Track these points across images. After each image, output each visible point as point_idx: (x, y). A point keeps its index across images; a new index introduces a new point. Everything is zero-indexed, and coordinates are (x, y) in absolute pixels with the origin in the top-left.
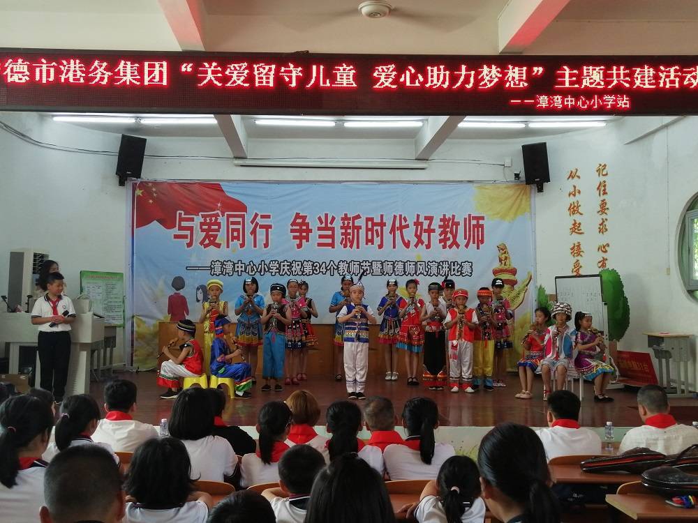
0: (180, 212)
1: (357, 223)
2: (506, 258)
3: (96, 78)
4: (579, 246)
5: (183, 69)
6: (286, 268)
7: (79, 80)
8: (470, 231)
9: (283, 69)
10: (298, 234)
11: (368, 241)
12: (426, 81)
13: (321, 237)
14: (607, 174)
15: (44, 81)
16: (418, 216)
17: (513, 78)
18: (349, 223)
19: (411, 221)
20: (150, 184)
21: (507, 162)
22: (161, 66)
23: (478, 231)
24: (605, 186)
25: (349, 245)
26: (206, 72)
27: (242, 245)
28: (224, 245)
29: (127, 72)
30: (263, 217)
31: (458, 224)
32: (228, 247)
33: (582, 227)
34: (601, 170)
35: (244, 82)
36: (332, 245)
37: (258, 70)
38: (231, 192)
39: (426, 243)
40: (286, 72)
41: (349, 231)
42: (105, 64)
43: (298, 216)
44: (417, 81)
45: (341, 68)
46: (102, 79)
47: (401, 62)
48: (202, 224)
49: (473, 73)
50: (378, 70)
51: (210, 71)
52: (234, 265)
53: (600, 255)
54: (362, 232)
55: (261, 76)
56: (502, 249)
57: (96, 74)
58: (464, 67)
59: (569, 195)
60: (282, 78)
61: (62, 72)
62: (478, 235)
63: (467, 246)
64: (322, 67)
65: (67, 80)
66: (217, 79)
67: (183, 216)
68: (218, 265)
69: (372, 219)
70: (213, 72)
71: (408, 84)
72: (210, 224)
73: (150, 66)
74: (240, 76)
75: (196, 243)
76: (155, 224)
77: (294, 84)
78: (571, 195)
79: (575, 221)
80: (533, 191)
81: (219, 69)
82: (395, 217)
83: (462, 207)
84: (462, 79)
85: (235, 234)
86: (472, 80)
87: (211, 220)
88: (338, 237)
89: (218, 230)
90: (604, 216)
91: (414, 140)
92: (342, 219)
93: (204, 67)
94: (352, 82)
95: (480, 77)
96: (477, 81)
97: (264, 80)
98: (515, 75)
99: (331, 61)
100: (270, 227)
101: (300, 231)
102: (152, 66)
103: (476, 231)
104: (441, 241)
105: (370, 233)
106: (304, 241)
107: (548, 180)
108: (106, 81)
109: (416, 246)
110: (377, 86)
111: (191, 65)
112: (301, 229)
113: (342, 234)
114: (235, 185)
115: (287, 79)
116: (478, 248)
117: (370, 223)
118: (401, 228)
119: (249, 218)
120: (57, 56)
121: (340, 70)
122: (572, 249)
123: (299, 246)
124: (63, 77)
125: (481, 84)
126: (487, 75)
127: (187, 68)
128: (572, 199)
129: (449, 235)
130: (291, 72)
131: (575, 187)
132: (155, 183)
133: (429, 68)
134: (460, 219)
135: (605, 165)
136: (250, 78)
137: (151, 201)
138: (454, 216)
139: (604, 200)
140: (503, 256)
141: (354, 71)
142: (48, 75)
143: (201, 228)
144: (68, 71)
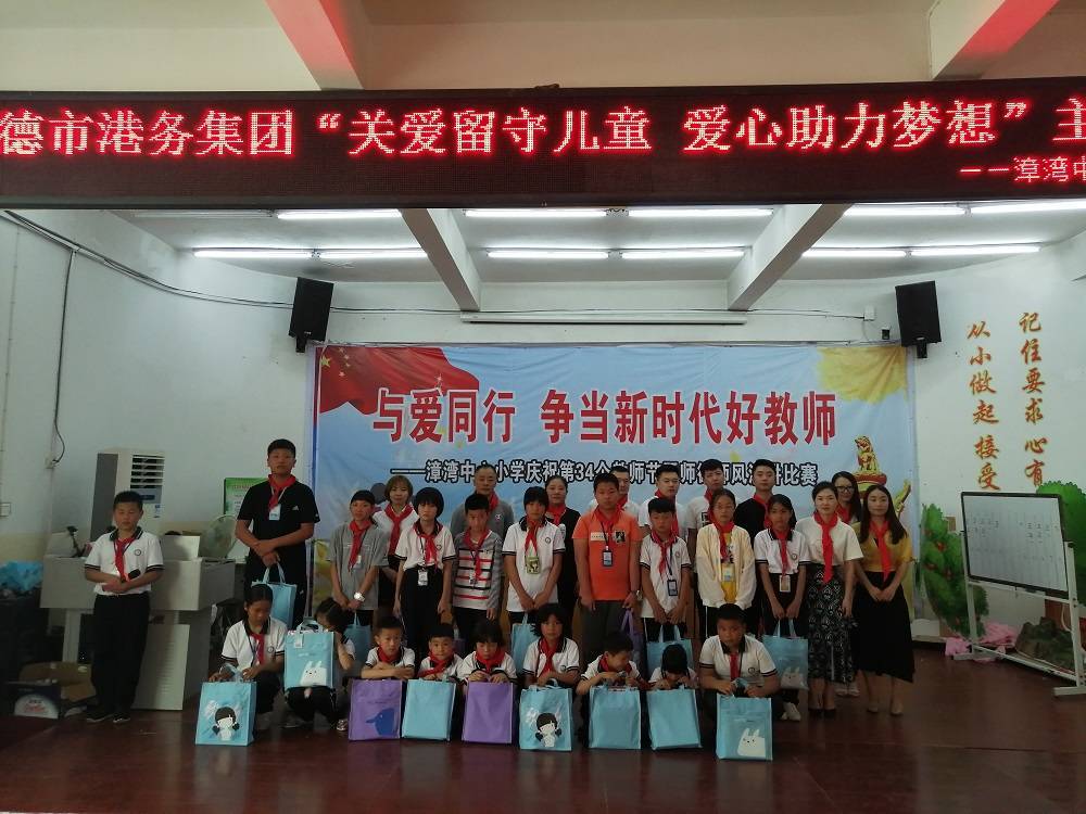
0: (384, 389)
1: (641, 404)
2: (869, 459)
3: (164, 143)
4: (990, 441)
5: (323, 125)
6: (535, 471)
7: (132, 148)
8: (812, 418)
9: (509, 119)
10: (552, 421)
11: (656, 432)
12: (787, 135)
13: (586, 425)
14: (1039, 329)
15: (69, 151)
16: (733, 394)
17: (965, 126)
18: (627, 405)
19: (722, 403)
20: (341, 350)
21: (869, 314)
22: (282, 119)
23: (825, 418)
24: (1036, 347)
25: (628, 437)
26: (364, 129)
27: (471, 438)
28: (445, 436)
29: (220, 133)
30: (502, 396)
31: (794, 406)
32: (451, 440)
33: (994, 412)
34: (1029, 322)
35: (435, 145)
36: (603, 437)
37: (462, 122)
38: (456, 359)
39: (746, 434)
40: (514, 124)
41: (628, 416)
42: (179, 118)
43: (552, 394)
44: (770, 138)
45: (621, 115)
46: (174, 145)
47: (738, 100)
48: (414, 407)
49: (881, 118)
50: (693, 116)
51: (371, 127)
52: (459, 466)
53: (1031, 457)
54: (649, 418)
55: (468, 133)
56: (863, 444)
57: (164, 137)
58: (863, 108)
59: (972, 362)
60: (508, 136)
61: (100, 134)
62: (825, 424)
63: (808, 440)
64: (583, 114)
65: (110, 148)
66: (385, 140)
67: (387, 395)
68: (436, 468)
69: (662, 399)
70: (379, 129)
71: (752, 140)
72: (425, 407)
73: (262, 120)
74: (429, 135)
75: (405, 435)
76: (347, 406)
77: (529, 148)
78: (975, 363)
79: (982, 402)
80: (910, 356)
81: (389, 121)
82: (698, 395)
83: (801, 380)
84: (860, 129)
85: (462, 421)
86: (880, 129)
87: (427, 400)
88: (612, 426)
89: (437, 416)
90: (1036, 395)
91: (725, 281)
92: (618, 399)
93: (362, 118)
94: (643, 141)
95: (895, 126)
96: (891, 135)
97: (474, 142)
98: (970, 121)
99: (600, 103)
100: (512, 410)
101: (556, 416)
102: (265, 120)
103: (822, 418)
104: (768, 432)
105: (659, 420)
106: (561, 431)
107: (937, 339)
108: (180, 148)
109: (731, 439)
110: (691, 148)
111: (337, 116)
112: (557, 414)
113: (618, 421)
114: (462, 350)
115: (517, 139)
116: (826, 443)
117: (659, 405)
118: (708, 412)
119: (481, 397)
120: (92, 105)
121: (617, 118)
122: (977, 446)
123: (555, 439)
124: (103, 143)
125: (899, 139)
126: (911, 122)
127: (328, 122)
128: (977, 369)
129: (781, 423)
130: (524, 124)
131: (981, 349)
132: (349, 348)
133: (794, 111)
134: (797, 399)
135: (1036, 314)
136: (447, 138)
137: (342, 374)
138: (787, 394)
139: (1035, 369)
140: (865, 456)
141: (645, 120)
142: (77, 141)
143: (413, 412)
144: (113, 132)
